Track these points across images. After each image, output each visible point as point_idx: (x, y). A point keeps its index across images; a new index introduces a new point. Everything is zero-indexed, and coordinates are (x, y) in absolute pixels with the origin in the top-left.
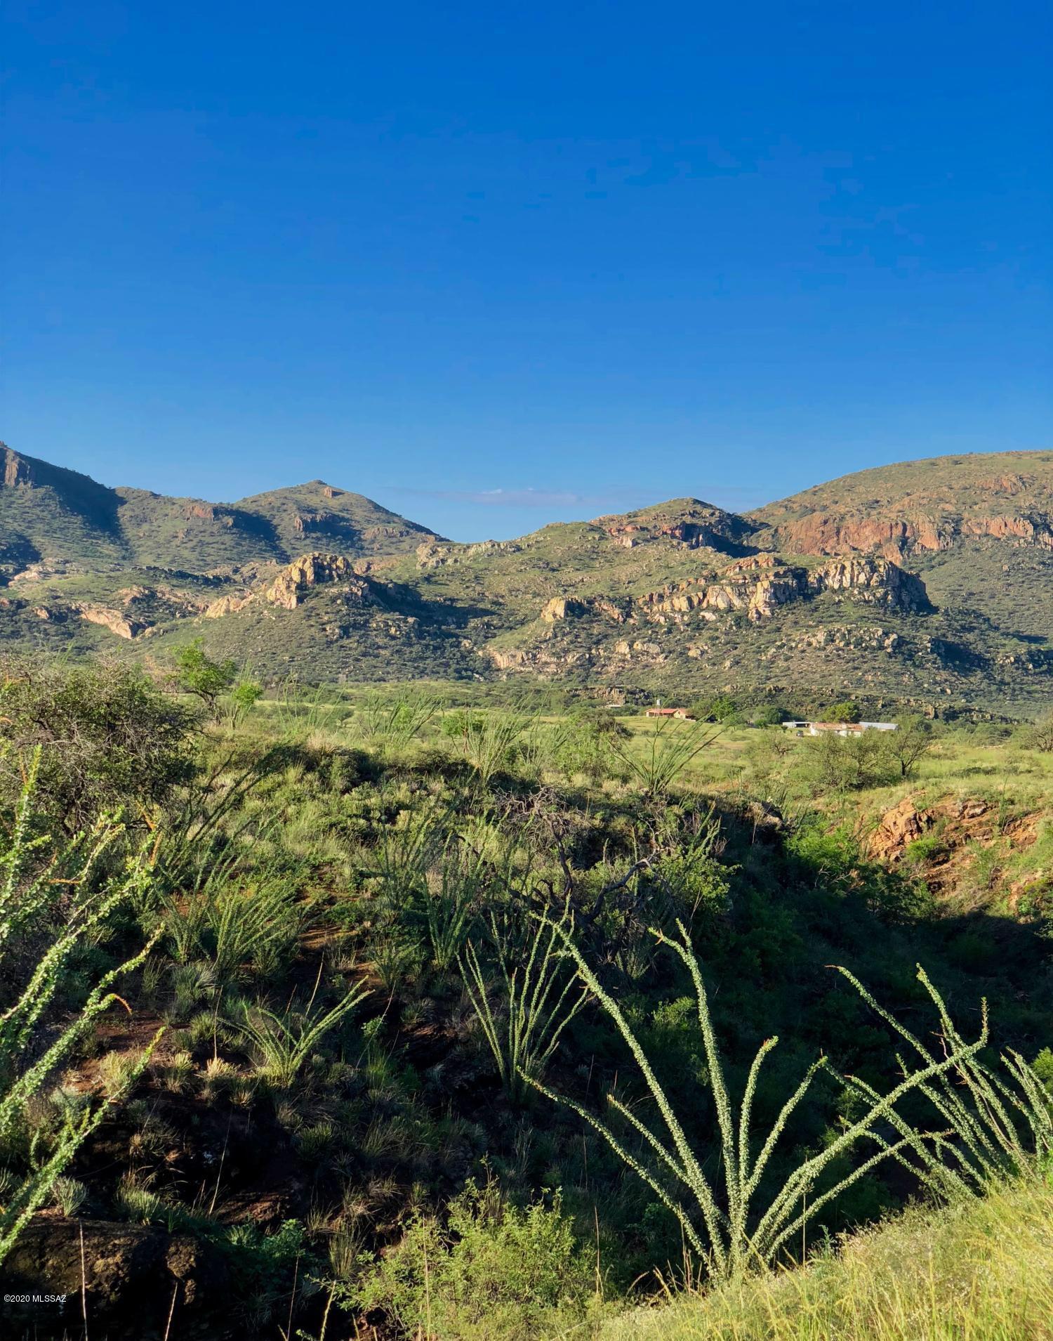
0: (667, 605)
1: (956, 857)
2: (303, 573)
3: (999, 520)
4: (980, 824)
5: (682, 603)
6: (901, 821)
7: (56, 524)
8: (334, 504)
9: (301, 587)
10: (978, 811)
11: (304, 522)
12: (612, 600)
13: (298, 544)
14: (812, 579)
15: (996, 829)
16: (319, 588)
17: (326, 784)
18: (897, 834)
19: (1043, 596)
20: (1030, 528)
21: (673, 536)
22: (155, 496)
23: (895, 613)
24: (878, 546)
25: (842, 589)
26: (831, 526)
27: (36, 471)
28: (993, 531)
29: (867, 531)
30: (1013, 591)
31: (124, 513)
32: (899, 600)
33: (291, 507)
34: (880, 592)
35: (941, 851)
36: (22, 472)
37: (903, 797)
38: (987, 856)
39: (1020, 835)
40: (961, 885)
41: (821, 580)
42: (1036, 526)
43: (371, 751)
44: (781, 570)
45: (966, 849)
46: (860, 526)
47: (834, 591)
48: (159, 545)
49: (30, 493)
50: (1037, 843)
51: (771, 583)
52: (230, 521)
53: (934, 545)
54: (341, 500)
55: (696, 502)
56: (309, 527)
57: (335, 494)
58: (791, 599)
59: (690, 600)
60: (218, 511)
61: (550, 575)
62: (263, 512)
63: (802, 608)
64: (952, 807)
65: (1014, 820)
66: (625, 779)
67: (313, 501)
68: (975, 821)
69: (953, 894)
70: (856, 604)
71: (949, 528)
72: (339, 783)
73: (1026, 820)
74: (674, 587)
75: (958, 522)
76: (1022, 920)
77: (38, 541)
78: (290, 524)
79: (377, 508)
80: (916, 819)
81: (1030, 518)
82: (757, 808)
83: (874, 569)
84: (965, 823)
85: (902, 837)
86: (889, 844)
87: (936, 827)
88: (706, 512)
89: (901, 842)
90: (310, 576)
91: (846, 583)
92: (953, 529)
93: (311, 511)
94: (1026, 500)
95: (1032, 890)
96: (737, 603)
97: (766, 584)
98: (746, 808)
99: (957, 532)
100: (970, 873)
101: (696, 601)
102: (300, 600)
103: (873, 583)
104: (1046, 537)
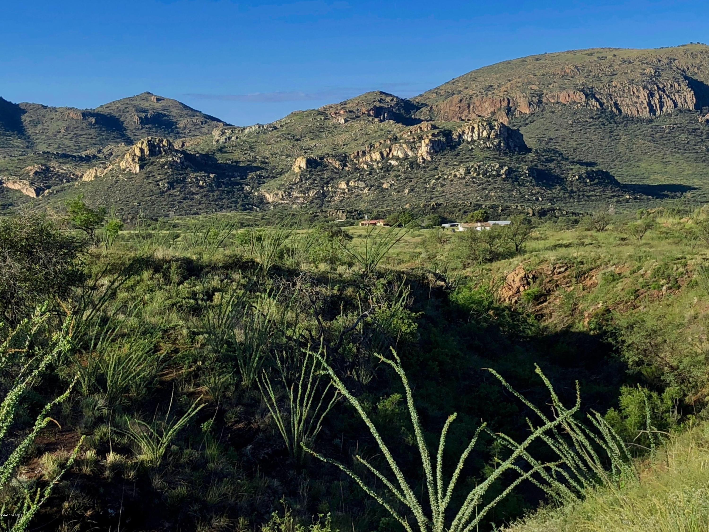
0: (368, 158)
1: (551, 299)
2: (142, 150)
3: (564, 93)
4: (564, 277)
5: (377, 156)
6: (517, 279)
8: (158, 105)
9: (142, 159)
10: (562, 269)
11: (140, 118)
12: (334, 157)
13: (137, 133)
14: (455, 136)
15: (574, 280)
16: (152, 159)
17: (168, 280)
18: (515, 287)
19: (593, 137)
20: (584, 97)
21: (369, 115)
22: (45, 107)
23: (506, 153)
24: (493, 113)
25: (473, 141)
26: (464, 103)
28: (562, 100)
29: (486, 105)
30: (575, 136)
31: (25, 118)
32: (507, 145)
33: (131, 109)
34: (496, 142)
35: (542, 295)
37: (518, 265)
38: (569, 296)
39: (588, 282)
40: (555, 315)
41: (460, 136)
42: (587, 96)
43: (194, 257)
44: (436, 132)
45: (557, 293)
46: (482, 102)
47: (468, 143)
48: (49, 138)
50: (599, 286)
51: (430, 140)
52: (93, 120)
53: (527, 111)
54: (163, 103)
55: (382, 93)
56: (144, 121)
58: (443, 149)
59: (381, 153)
60: (86, 114)
61: (296, 143)
62: (114, 114)
63: (449, 155)
64: (547, 268)
65: (584, 274)
66: (351, 265)
67: (145, 105)
68: (561, 276)
69: (550, 321)
70: (482, 150)
71: (535, 100)
72: (175, 278)
73: (591, 273)
74: (371, 146)
75: (540, 96)
76: (592, 333)
78: (131, 120)
79: (186, 107)
80: (526, 277)
81: (583, 91)
82: (430, 277)
83: (492, 128)
84: (555, 278)
85: (518, 288)
86: (511, 293)
87: (538, 282)
88: (388, 99)
89: (518, 291)
90: (147, 152)
91: (475, 137)
92: (538, 100)
93: (145, 111)
94: (580, 80)
95: (597, 315)
96: (410, 154)
97: (427, 141)
98: (424, 277)
99: (540, 102)
100: (560, 307)
101: (385, 154)
102: (141, 167)
103: (491, 136)
104: (593, 102)
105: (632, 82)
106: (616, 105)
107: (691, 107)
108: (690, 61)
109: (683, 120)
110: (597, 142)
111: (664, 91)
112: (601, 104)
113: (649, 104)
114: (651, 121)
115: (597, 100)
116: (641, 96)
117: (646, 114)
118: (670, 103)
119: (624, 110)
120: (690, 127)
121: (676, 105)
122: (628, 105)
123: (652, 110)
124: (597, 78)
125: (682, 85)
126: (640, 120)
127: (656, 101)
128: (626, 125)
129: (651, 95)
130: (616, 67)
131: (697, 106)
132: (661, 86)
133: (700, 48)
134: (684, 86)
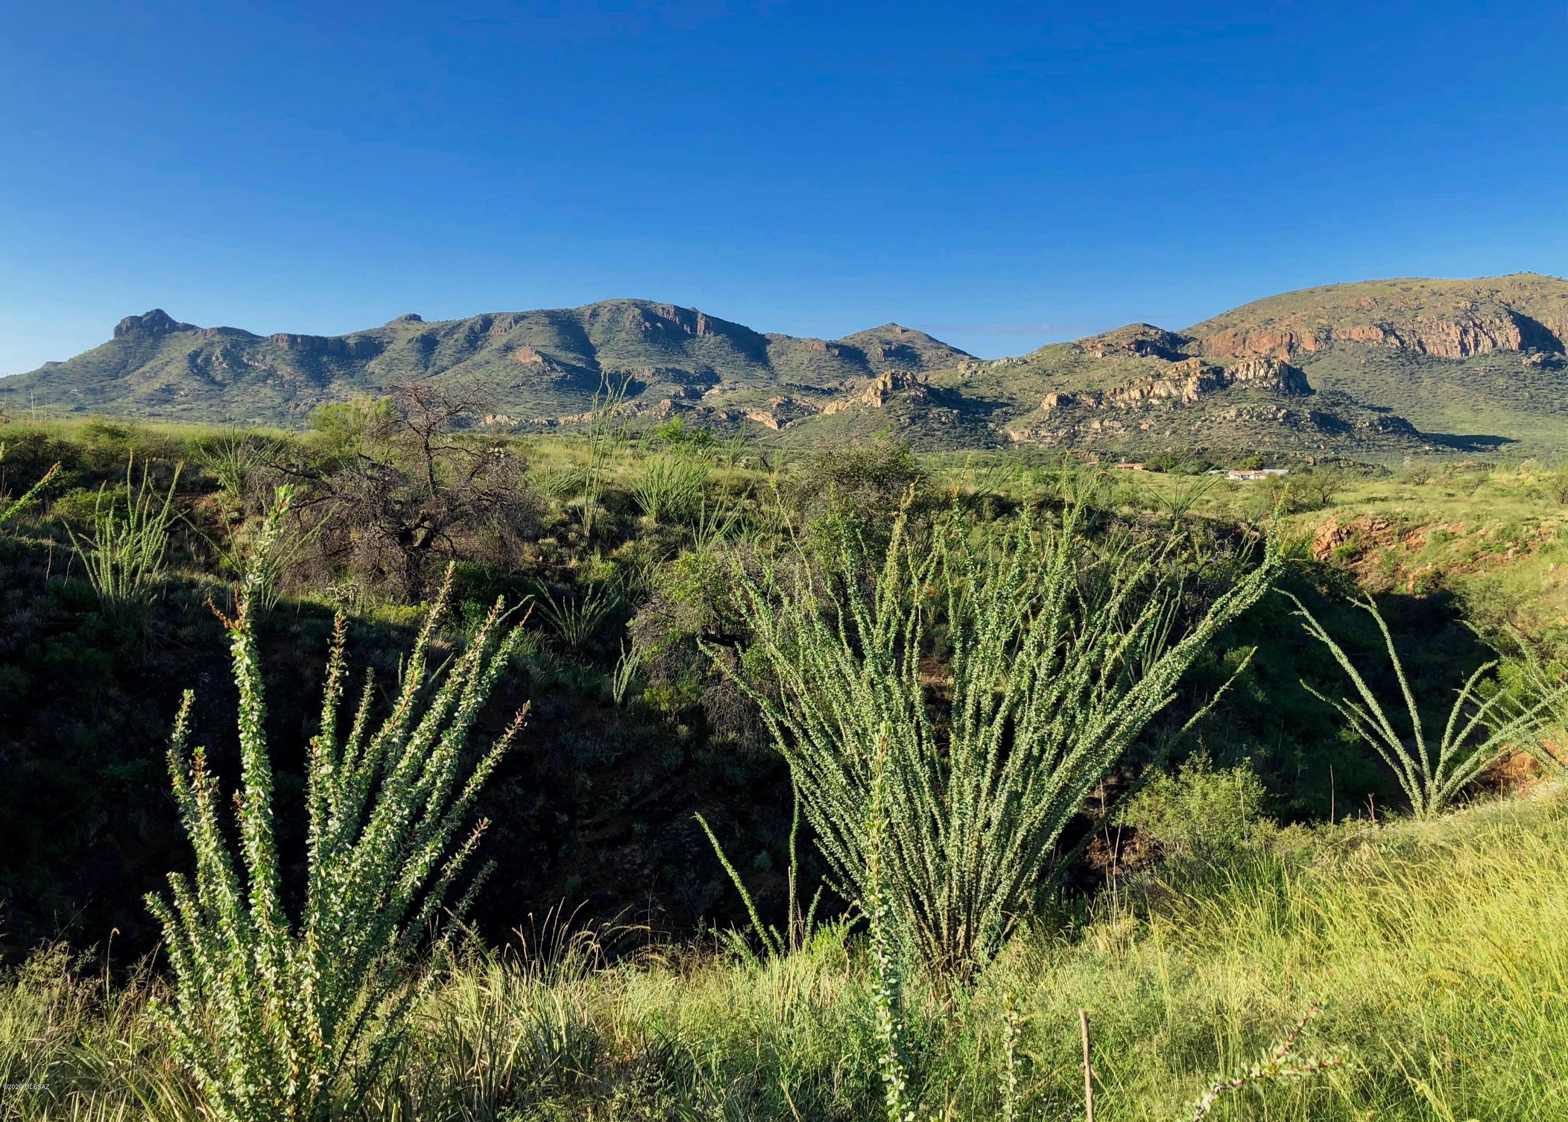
0: (1126, 396)
1: (1367, 557)
2: (885, 384)
3: (1358, 328)
4: (1384, 534)
5: (1136, 394)
6: (1328, 534)
7: (729, 358)
8: (903, 338)
9: (884, 393)
10: (1383, 526)
11: (884, 350)
12: (1088, 394)
13: (880, 365)
14: (1227, 374)
15: (1396, 538)
16: (895, 393)
17: (981, 517)
18: (1325, 542)
19: (1390, 380)
20: (1380, 333)
21: (1130, 349)
22: (789, 338)
23: (1285, 395)
24: (1273, 350)
25: (1248, 380)
26: (1239, 338)
27: (717, 325)
28: (1355, 337)
29: (1265, 340)
30: (1368, 377)
31: (770, 349)
32: (1288, 386)
33: (875, 341)
34: (1274, 381)
35: (1356, 553)
36: (707, 326)
37: (1328, 518)
38: (1390, 556)
39: (1413, 541)
40: (1370, 576)
41: (1233, 374)
42: (1385, 332)
43: (1002, 494)
44: (1205, 369)
45: (1374, 551)
46: (1260, 336)
47: (1242, 382)
48: (792, 369)
49: (712, 340)
50: (1426, 546)
51: (1199, 378)
52: (837, 352)
53: (1312, 348)
54: (907, 335)
55: (1145, 325)
56: (887, 354)
57: (903, 331)
58: (1212, 388)
59: (1142, 391)
60: (829, 346)
61: (1047, 378)
62: (857, 345)
63: (1219, 395)
64: (1364, 523)
65: (1409, 531)
66: (1155, 509)
67: (889, 336)
68: (1381, 532)
69: (1365, 581)
70: (1258, 390)
71: (1323, 336)
72: (988, 515)
73: (1418, 531)
74: (1131, 383)
75: (1329, 331)
76: (1418, 597)
77: (718, 370)
78: (875, 352)
79: (931, 339)
80: (1339, 532)
81: (1381, 326)
82: (1243, 526)
83: (1270, 366)
84: (1374, 534)
85: (1329, 544)
86: (1320, 549)
87: (1352, 537)
88: (1152, 332)
89: (1328, 547)
90: (890, 386)
91: (1251, 376)
92: (1326, 336)
93: (889, 343)
94: (1378, 315)
95: (1424, 577)
96: (1174, 392)
97: (1194, 379)
98: (1236, 526)
99: (1328, 338)
100: (1379, 567)
101: (1146, 392)
102: (883, 401)
103: (1269, 375)
104: (1392, 339)
105: (1441, 317)
106: (1420, 343)
107: (1515, 346)
108: (1517, 293)
109: (1503, 362)
110: (1393, 385)
111: (1481, 328)
112: (1402, 342)
113: (1462, 343)
114: (1462, 362)
115: (1397, 337)
116: (1452, 333)
117: (1456, 354)
118: (1488, 342)
119: (1430, 349)
120: (1511, 370)
121: (1495, 344)
122: (1434, 344)
123: (1464, 349)
124: (1399, 312)
125: (1505, 321)
126: (1450, 362)
127: (1469, 339)
128: (1431, 367)
129: (1465, 332)
130: (1423, 300)
131: (1523, 346)
132: (1478, 322)
133: (1530, 278)
134: (1507, 322)
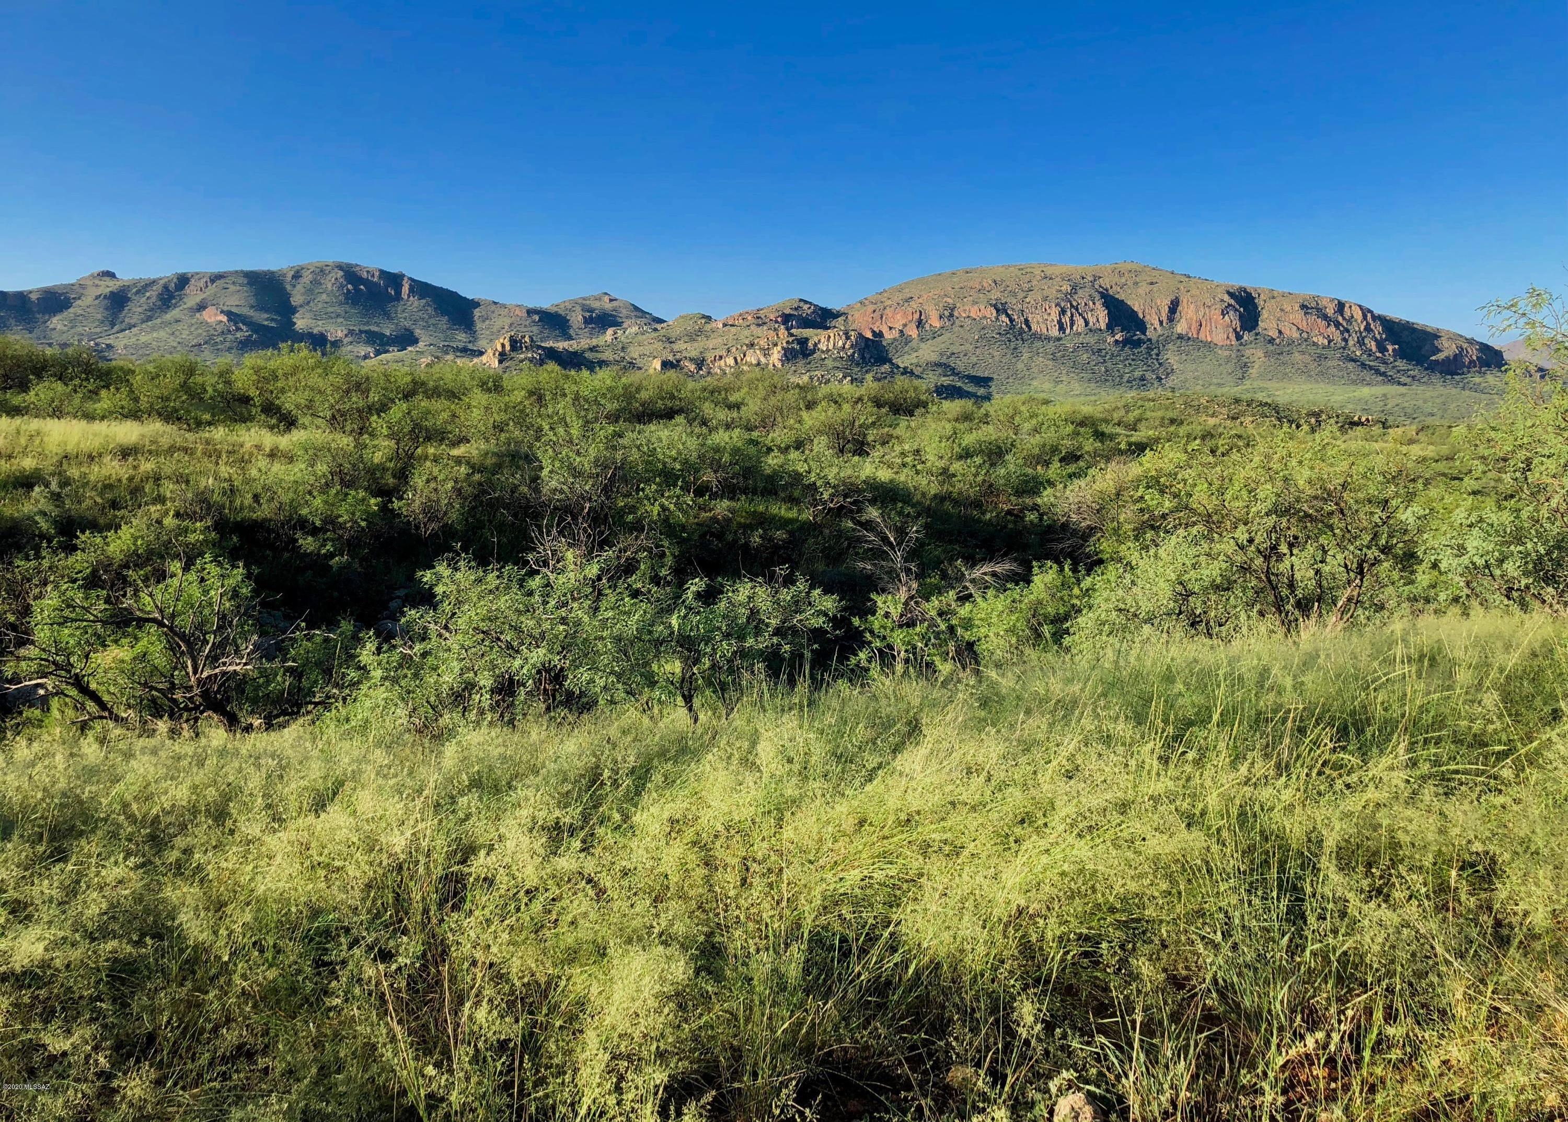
0: (722, 362)
2: (503, 346)
3: (976, 307)
5: (730, 361)
7: (432, 321)
8: (608, 306)
9: (501, 354)
11: (584, 317)
12: (691, 360)
13: (580, 332)
14: (810, 345)
16: (513, 354)
19: (996, 354)
20: (994, 312)
21: (776, 322)
22: (495, 303)
23: (858, 364)
24: (905, 325)
25: (828, 350)
26: (877, 314)
27: (422, 289)
28: (973, 315)
30: (978, 351)
31: (477, 313)
32: (863, 358)
33: (578, 308)
34: (850, 352)
36: (411, 290)
41: (815, 345)
42: (998, 310)
44: (791, 339)
46: (894, 313)
47: (823, 352)
48: (492, 333)
49: (416, 303)
51: (783, 348)
52: (537, 318)
53: (937, 324)
54: (615, 304)
55: (801, 300)
56: (587, 321)
57: (611, 300)
58: (795, 357)
59: (735, 359)
60: (530, 312)
61: (668, 345)
62: (561, 312)
63: (801, 362)
67: (596, 305)
70: (835, 359)
71: (947, 313)
74: (729, 351)
75: (952, 309)
77: (417, 332)
78: (576, 319)
79: (636, 309)
81: (995, 306)
83: (848, 338)
88: (806, 307)
90: (508, 348)
91: (831, 347)
92: (949, 314)
93: (591, 310)
94: (995, 295)
96: (763, 360)
97: (779, 348)
99: (951, 315)
101: (739, 359)
103: (847, 346)
104: (1003, 318)
105: (1045, 299)
106: (1027, 322)
107: (1103, 326)
108: (1116, 279)
109: (1091, 339)
110: (997, 359)
111: (1077, 310)
112: (1011, 320)
113: (1060, 322)
114: (1059, 339)
115: (1008, 315)
116: (1053, 314)
117: (1055, 332)
118: (1081, 322)
119: (1034, 327)
120: (1096, 348)
121: (1087, 323)
122: (1038, 323)
123: (1062, 328)
124: (1014, 294)
125: (1097, 304)
126: (1048, 339)
127: (1066, 319)
128: (1032, 343)
129: (1063, 312)
130: (1034, 283)
131: (1110, 327)
132: (1075, 304)
133: (1129, 267)
134: (1099, 304)
